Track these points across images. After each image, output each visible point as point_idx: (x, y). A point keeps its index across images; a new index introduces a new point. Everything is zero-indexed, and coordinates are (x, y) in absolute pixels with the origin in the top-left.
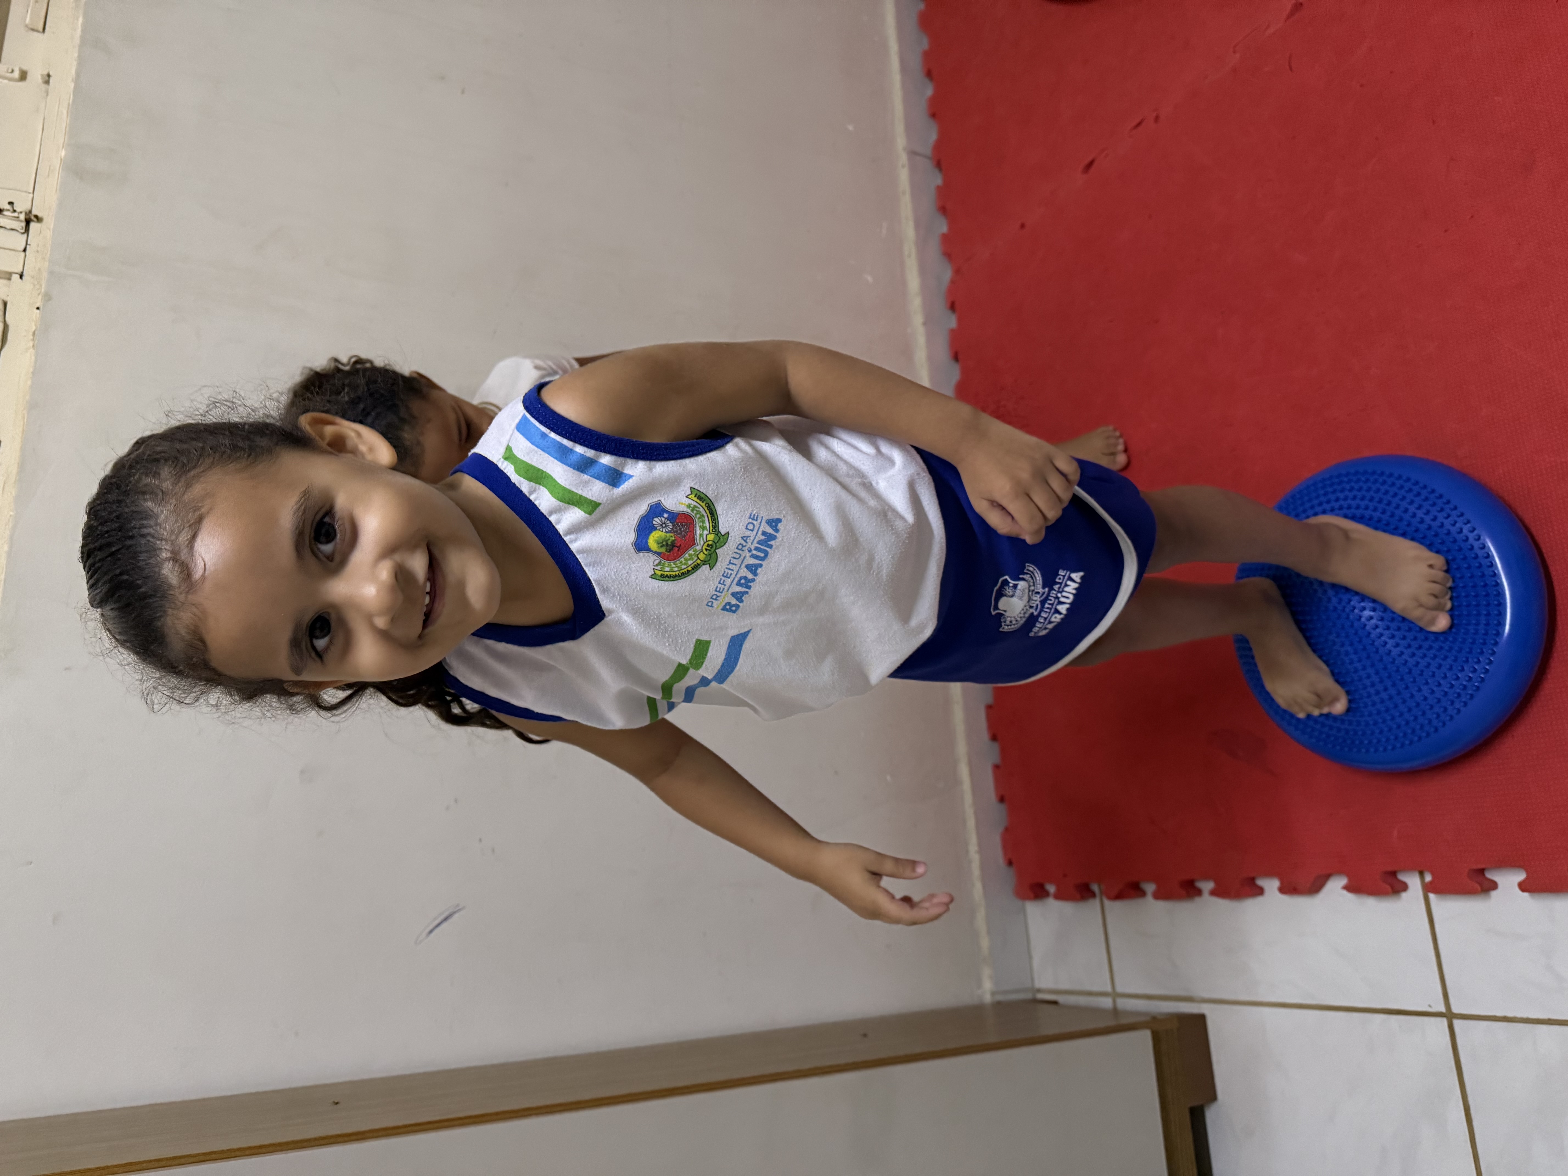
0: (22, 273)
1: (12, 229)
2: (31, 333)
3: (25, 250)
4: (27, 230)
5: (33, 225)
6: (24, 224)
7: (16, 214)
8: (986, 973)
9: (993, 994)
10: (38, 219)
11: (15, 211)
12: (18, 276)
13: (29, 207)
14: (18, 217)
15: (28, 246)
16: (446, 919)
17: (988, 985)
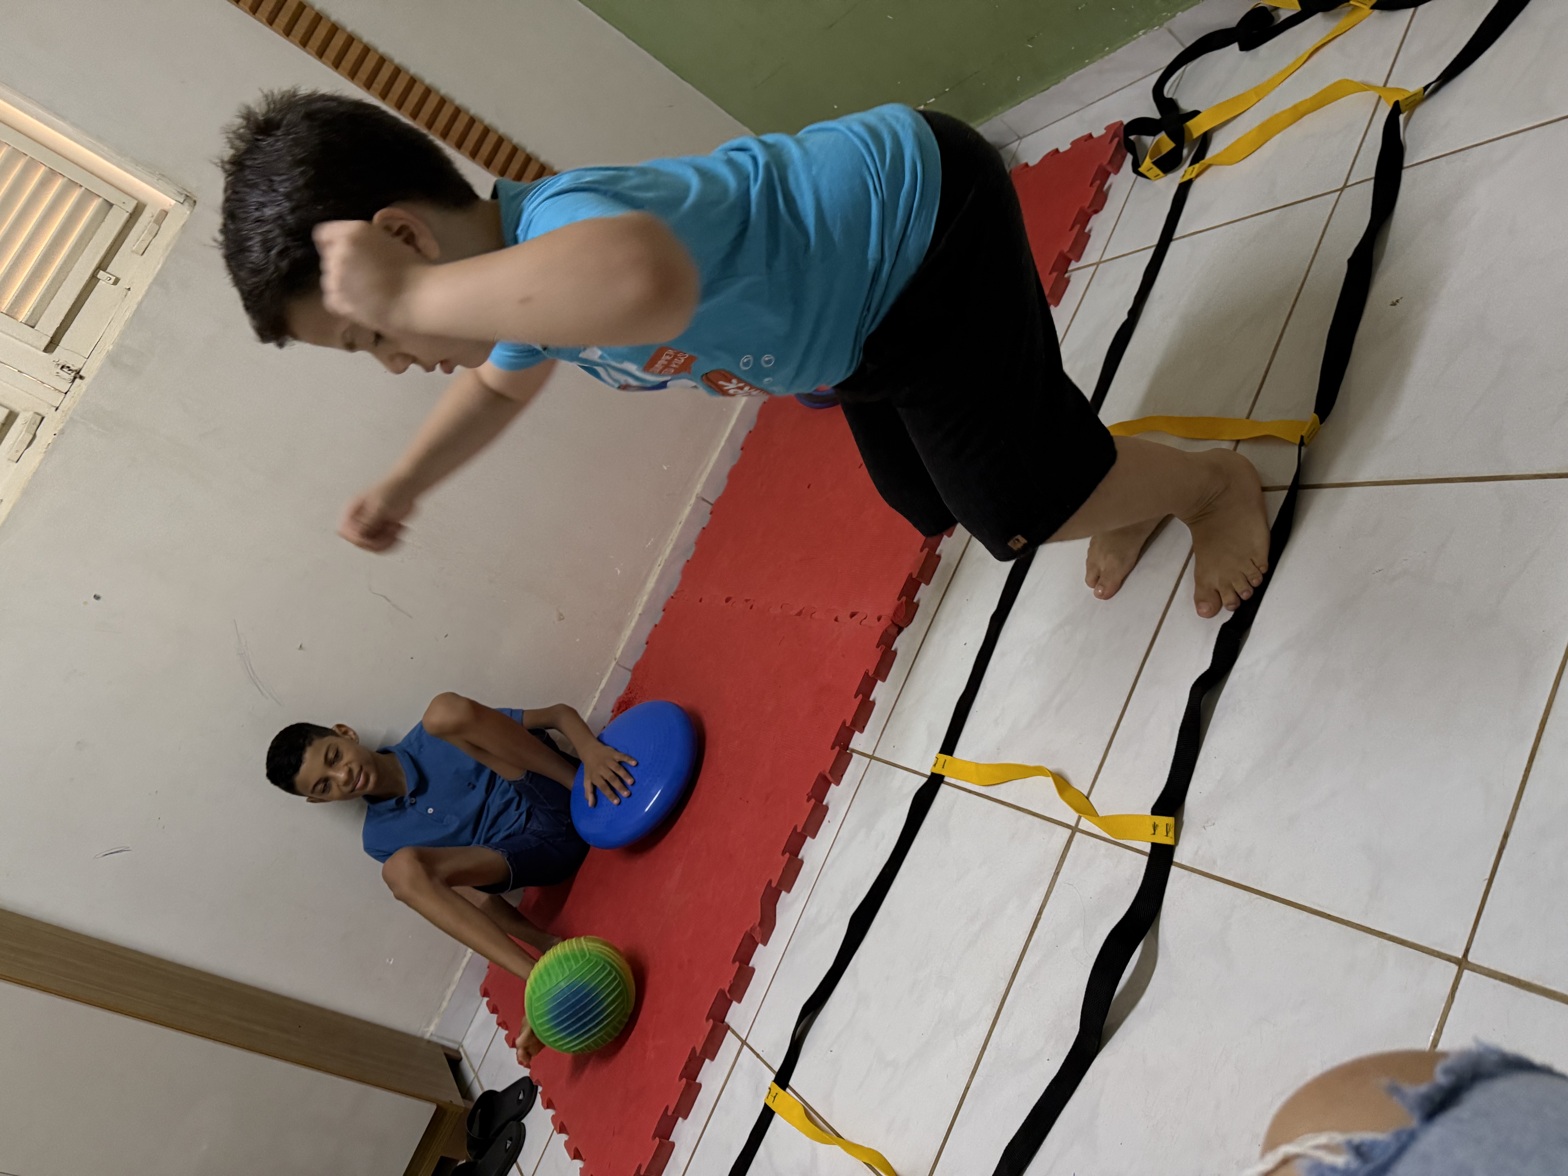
0: (58, 407)
1: (65, 379)
2: (47, 444)
3: (66, 393)
4: (73, 381)
5: (78, 381)
6: (72, 378)
7: (70, 372)
8: (436, 1021)
9: (432, 1034)
10: (81, 378)
11: (70, 370)
12: (55, 409)
13: (81, 367)
14: (70, 374)
15: (69, 392)
16: (117, 852)
17: (432, 1028)
